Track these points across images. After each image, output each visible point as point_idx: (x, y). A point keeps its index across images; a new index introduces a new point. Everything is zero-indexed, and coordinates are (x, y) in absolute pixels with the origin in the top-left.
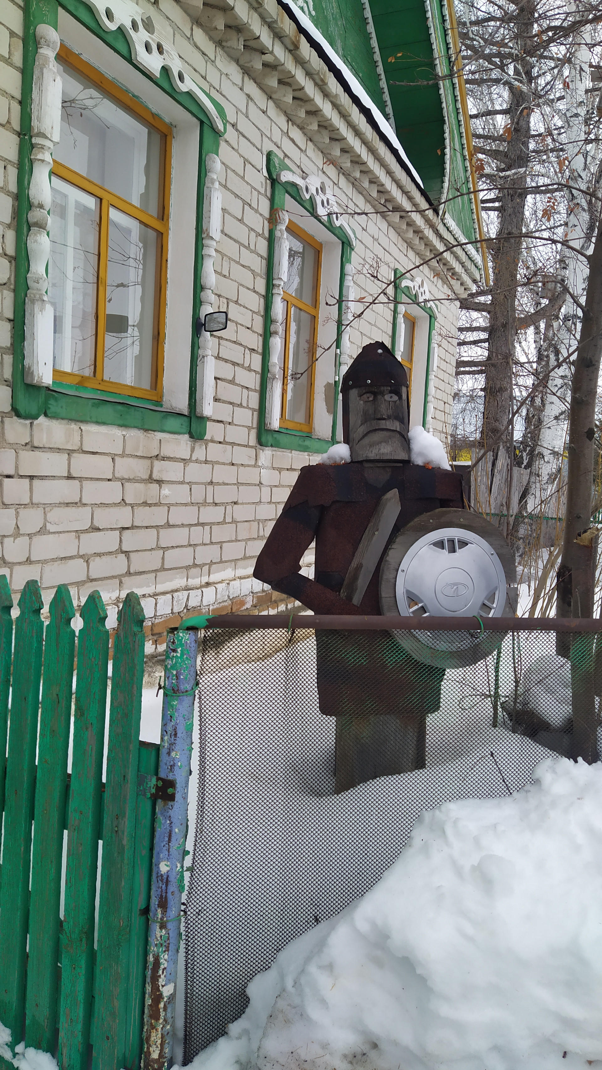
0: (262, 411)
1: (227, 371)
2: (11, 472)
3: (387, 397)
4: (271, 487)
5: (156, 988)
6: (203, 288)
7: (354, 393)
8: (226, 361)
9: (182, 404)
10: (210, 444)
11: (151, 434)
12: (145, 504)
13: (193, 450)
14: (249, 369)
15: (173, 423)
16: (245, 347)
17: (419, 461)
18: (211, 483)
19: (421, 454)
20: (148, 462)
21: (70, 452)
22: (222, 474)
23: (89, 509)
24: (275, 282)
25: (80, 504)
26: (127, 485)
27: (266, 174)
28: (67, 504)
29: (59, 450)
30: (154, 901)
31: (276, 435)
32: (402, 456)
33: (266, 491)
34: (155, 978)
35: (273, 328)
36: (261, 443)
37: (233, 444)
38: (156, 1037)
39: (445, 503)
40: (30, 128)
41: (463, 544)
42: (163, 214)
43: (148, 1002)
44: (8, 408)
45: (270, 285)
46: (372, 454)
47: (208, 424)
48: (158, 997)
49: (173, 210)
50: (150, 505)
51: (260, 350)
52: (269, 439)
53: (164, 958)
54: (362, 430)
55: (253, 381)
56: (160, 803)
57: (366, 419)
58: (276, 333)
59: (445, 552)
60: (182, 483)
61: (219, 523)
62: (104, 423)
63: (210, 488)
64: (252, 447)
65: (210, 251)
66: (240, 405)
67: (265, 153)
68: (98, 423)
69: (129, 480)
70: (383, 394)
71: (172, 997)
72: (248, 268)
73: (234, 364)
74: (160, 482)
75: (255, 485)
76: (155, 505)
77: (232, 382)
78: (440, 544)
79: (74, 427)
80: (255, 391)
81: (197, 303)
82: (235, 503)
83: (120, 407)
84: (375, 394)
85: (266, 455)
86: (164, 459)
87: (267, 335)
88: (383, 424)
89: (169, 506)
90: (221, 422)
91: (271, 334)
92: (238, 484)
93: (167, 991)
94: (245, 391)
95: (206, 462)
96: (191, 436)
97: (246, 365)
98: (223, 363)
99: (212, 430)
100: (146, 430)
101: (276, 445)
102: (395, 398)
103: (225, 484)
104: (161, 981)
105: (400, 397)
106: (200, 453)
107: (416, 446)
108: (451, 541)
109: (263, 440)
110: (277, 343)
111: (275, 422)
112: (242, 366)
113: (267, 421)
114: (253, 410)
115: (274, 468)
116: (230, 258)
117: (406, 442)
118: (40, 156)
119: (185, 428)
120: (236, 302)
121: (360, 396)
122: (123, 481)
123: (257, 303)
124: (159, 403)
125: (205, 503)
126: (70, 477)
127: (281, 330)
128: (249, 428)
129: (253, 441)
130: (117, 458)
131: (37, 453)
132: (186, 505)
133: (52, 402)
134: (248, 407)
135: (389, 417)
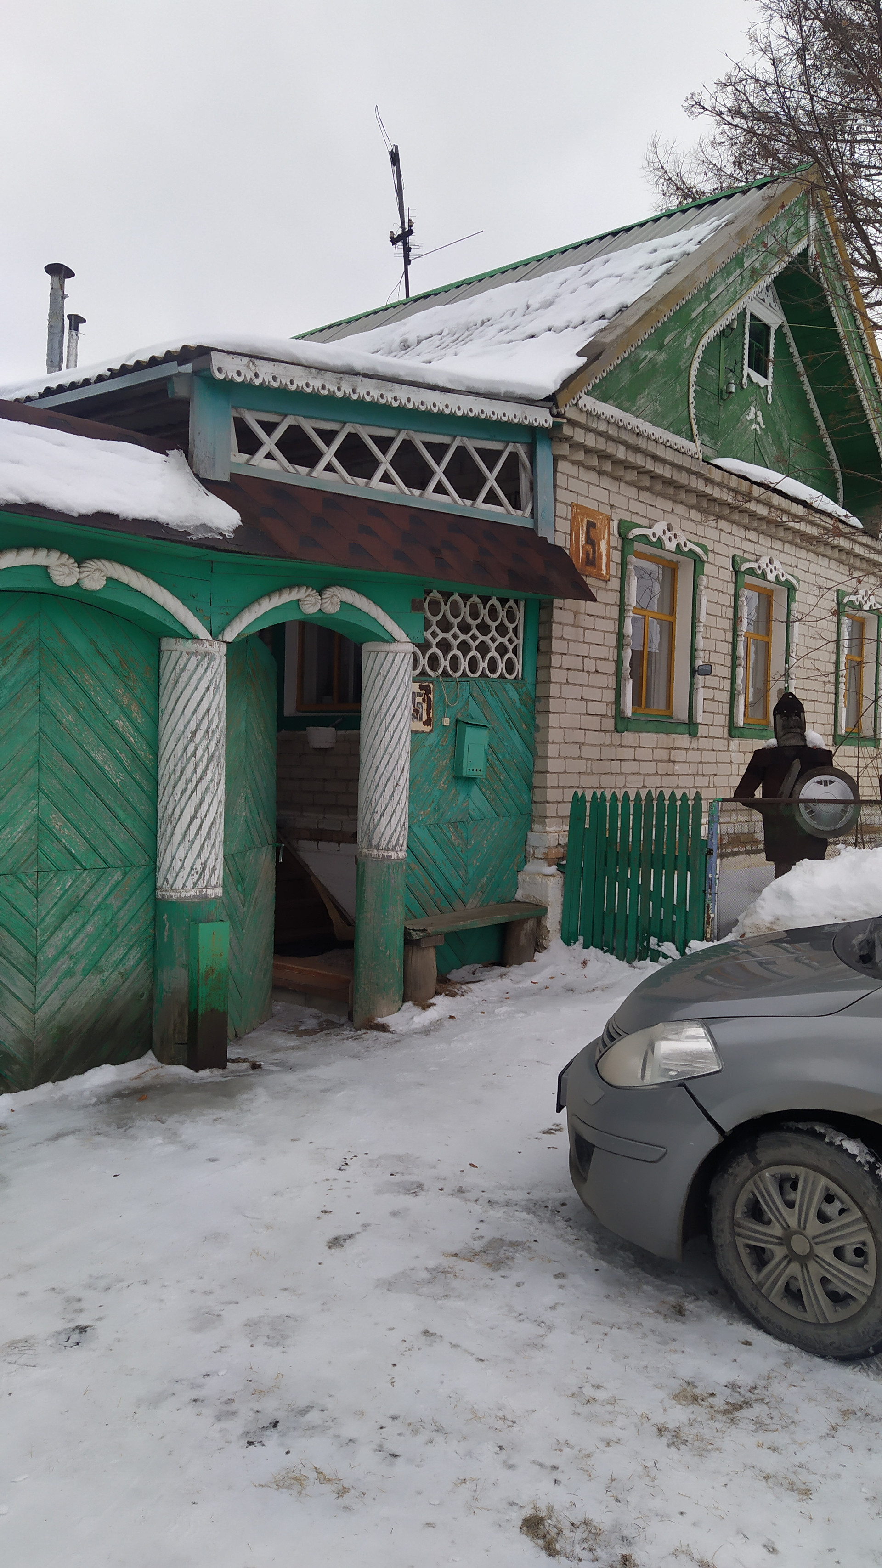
0: (731, 715)
1: (710, 694)
2: (614, 758)
3: (794, 718)
4: (739, 764)
5: (708, 914)
6: (696, 650)
7: (778, 716)
8: (709, 688)
9: (685, 717)
10: (700, 739)
11: (670, 736)
12: (667, 774)
13: (691, 742)
14: (723, 690)
15: (682, 728)
16: (720, 677)
17: (811, 746)
18: (701, 762)
19: (811, 742)
20: (668, 751)
21: (635, 747)
22: (707, 756)
23: (642, 776)
24: (739, 633)
25: (639, 773)
26: (659, 763)
27: (731, 569)
28: (634, 774)
29: (631, 747)
30: (707, 887)
31: (741, 730)
32: (802, 744)
33: (735, 767)
34: (708, 911)
35: (738, 662)
36: (731, 735)
37: (713, 738)
38: (709, 930)
39: (823, 764)
40: (624, 603)
41: (831, 782)
42: (673, 612)
43: (706, 919)
44: (613, 729)
45: (735, 635)
46: (788, 743)
47: (700, 726)
48: (709, 917)
49: (678, 608)
50: (669, 775)
51: (730, 677)
52: (737, 732)
53: (711, 905)
54: (782, 733)
55: (725, 697)
56: (708, 856)
57: (784, 728)
58: (740, 665)
59: (823, 786)
60: (685, 762)
61: (705, 787)
62: (649, 732)
63: (700, 765)
64: (725, 739)
65: (701, 629)
66: (718, 713)
67: (731, 557)
68: (647, 732)
69: (659, 761)
70: (792, 717)
71: (714, 918)
72: (722, 628)
73: (714, 688)
74: (674, 762)
75: (728, 763)
76: (672, 775)
77: (713, 700)
78: (820, 783)
79: (637, 735)
80: (727, 703)
81: (693, 658)
82: (715, 775)
83: (656, 723)
84: (788, 717)
85: (735, 743)
86: (676, 749)
87: (734, 667)
88: (792, 730)
89: (678, 775)
90: (706, 725)
91: (737, 666)
92: (717, 763)
93: (712, 916)
94: (720, 704)
95: (698, 749)
96: (690, 735)
97: (721, 688)
98: (707, 689)
99: (702, 730)
100: (667, 734)
101: (741, 736)
102: (798, 718)
103: (708, 763)
104: (710, 912)
105: (800, 717)
106: (694, 745)
107: (808, 739)
108: (825, 781)
109: (733, 734)
110: (740, 671)
111: (740, 721)
112: (719, 689)
113: (735, 721)
114: (726, 715)
115: (740, 752)
116: (710, 627)
117: (804, 738)
118: (628, 615)
119: (687, 731)
120: (715, 651)
121: (781, 718)
122: (657, 761)
123: (727, 648)
124: (670, 717)
125: (698, 775)
126: (635, 760)
127: (743, 663)
128: (723, 727)
129: (726, 735)
130: (654, 750)
131: (623, 749)
132: (687, 775)
133: (629, 724)
134: (722, 714)
135: (795, 727)
